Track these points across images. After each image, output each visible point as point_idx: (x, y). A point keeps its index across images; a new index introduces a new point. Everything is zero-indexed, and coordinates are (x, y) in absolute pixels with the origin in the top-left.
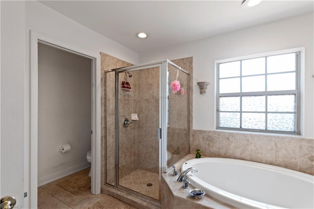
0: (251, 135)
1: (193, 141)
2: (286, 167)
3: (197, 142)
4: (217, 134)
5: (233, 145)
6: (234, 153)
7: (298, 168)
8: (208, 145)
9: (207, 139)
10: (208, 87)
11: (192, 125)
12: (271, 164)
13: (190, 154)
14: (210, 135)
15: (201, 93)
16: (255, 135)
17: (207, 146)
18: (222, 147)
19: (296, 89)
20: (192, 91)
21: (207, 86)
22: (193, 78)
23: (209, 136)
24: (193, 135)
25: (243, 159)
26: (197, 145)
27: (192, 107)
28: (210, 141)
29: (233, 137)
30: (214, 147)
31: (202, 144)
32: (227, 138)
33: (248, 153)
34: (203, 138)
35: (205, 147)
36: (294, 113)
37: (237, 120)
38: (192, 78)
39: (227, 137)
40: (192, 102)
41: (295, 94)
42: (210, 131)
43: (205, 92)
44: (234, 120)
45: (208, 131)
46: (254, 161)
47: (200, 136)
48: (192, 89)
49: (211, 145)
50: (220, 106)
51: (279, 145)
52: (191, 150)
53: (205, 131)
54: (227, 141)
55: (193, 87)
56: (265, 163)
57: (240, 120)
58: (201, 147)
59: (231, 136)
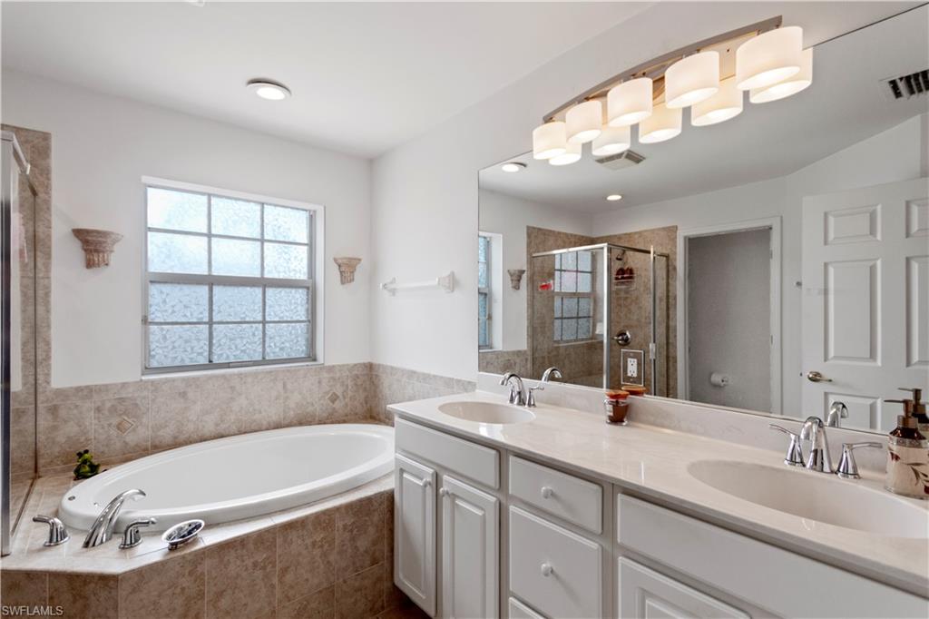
0: (240, 375)
1: (55, 428)
2: (301, 424)
3: (71, 429)
4: (150, 387)
5: (198, 407)
6: (200, 427)
7: (317, 419)
8: (119, 427)
9: (113, 410)
10: (116, 247)
11: (48, 375)
12: (278, 426)
13: (40, 477)
14: (124, 396)
15: (90, 264)
16: (246, 375)
17: (113, 432)
18: (166, 421)
19: (309, 278)
20: (48, 256)
21: (113, 245)
22: (53, 209)
23: (122, 400)
24: (54, 410)
25: (222, 437)
26: (68, 437)
27: (48, 311)
28: (126, 413)
29: (197, 387)
30: (140, 427)
31: (93, 431)
32: (180, 394)
33: (233, 417)
34: (98, 410)
35: (104, 437)
36: (309, 321)
37: (202, 343)
38: (49, 209)
39: (182, 391)
40: (47, 294)
41: (308, 288)
42: (124, 385)
43: (107, 265)
44: (193, 345)
45: (116, 385)
46: (245, 433)
47: (88, 405)
48: (50, 247)
49: (127, 425)
50: (152, 309)
51: (289, 386)
52: (41, 462)
53: (106, 386)
54: (182, 400)
55: (50, 240)
56: (267, 429)
57: (207, 343)
58: (87, 440)
59: (191, 385)
